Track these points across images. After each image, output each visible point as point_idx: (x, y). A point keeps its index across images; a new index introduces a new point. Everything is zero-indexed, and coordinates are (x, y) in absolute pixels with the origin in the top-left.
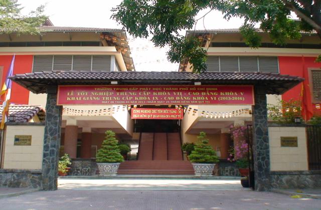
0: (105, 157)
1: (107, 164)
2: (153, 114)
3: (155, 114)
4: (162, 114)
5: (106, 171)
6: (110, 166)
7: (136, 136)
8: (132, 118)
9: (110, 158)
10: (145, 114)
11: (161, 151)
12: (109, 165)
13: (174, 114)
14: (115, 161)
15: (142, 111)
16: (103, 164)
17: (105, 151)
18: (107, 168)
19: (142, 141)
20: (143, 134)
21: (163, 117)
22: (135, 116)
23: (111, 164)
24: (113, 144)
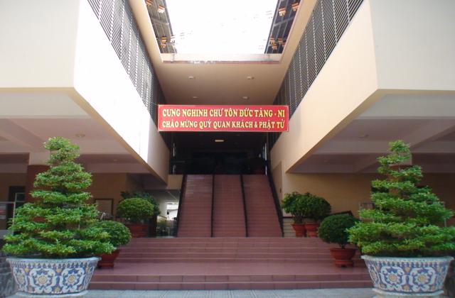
0: (35, 234)
1: (42, 261)
2: (213, 119)
3: (217, 119)
4: (237, 119)
5: (38, 290)
6: (51, 272)
7: (174, 181)
8: (160, 130)
9: (50, 241)
10: (192, 119)
11: (231, 214)
12: (50, 266)
13: (266, 119)
14: (71, 250)
15: (184, 112)
16: (26, 261)
17: (38, 211)
18: (43, 279)
19: (188, 192)
20: (190, 178)
21: (237, 126)
22: (167, 126)
23: (57, 262)
24: (68, 185)
